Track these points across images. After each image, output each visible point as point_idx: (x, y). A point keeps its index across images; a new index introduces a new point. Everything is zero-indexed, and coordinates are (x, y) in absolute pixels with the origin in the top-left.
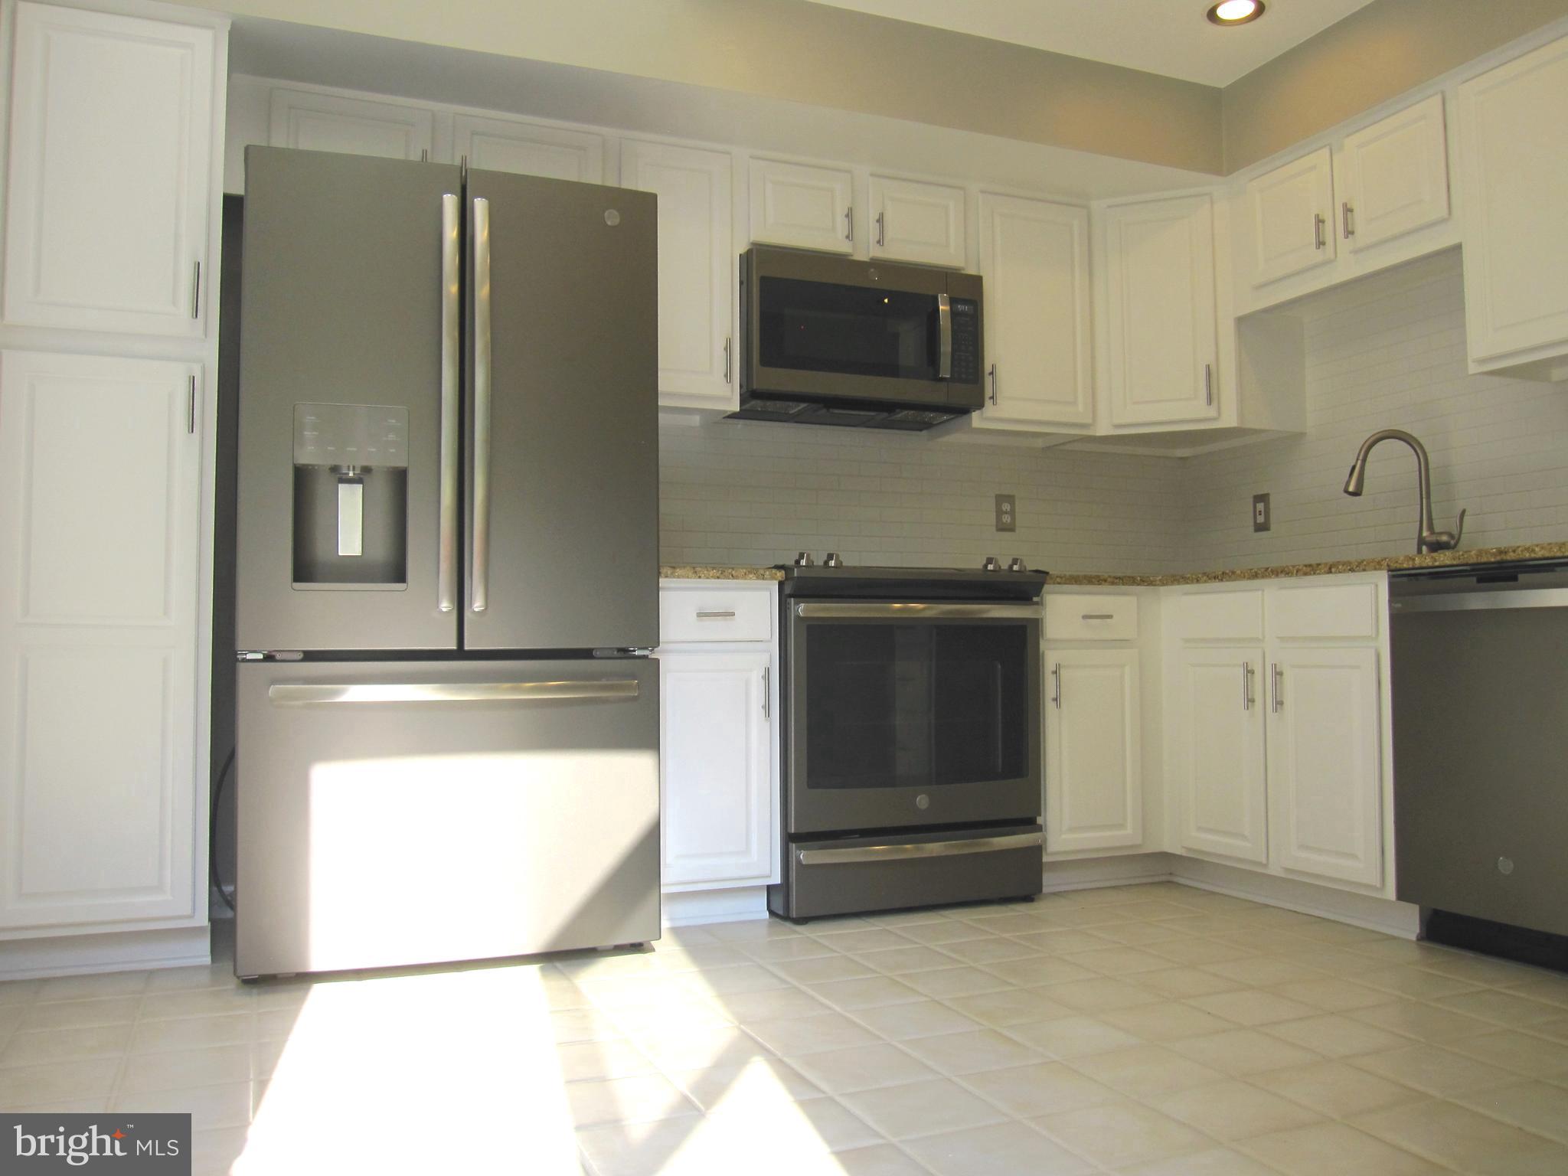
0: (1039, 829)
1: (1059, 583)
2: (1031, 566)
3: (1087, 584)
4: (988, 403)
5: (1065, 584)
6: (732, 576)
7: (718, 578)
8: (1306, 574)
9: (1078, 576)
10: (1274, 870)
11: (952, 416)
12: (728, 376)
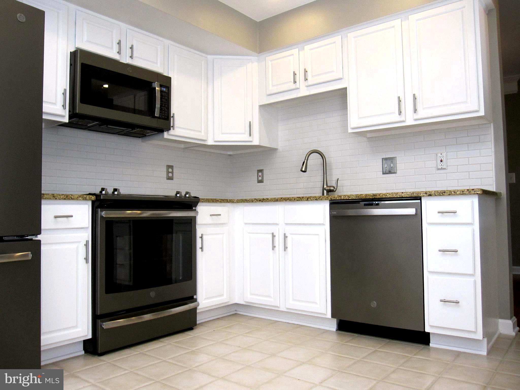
0: (196, 300)
1: (202, 202)
2: (193, 195)
3: (212, 202)
4: (172, 128)
5: (205, 202)
6: (71, 198)
7: (65, 199)
8: (297, 200)
9: (209, 199)
10: (283, 308)
11: (157, 133)
12: (64, 106)
